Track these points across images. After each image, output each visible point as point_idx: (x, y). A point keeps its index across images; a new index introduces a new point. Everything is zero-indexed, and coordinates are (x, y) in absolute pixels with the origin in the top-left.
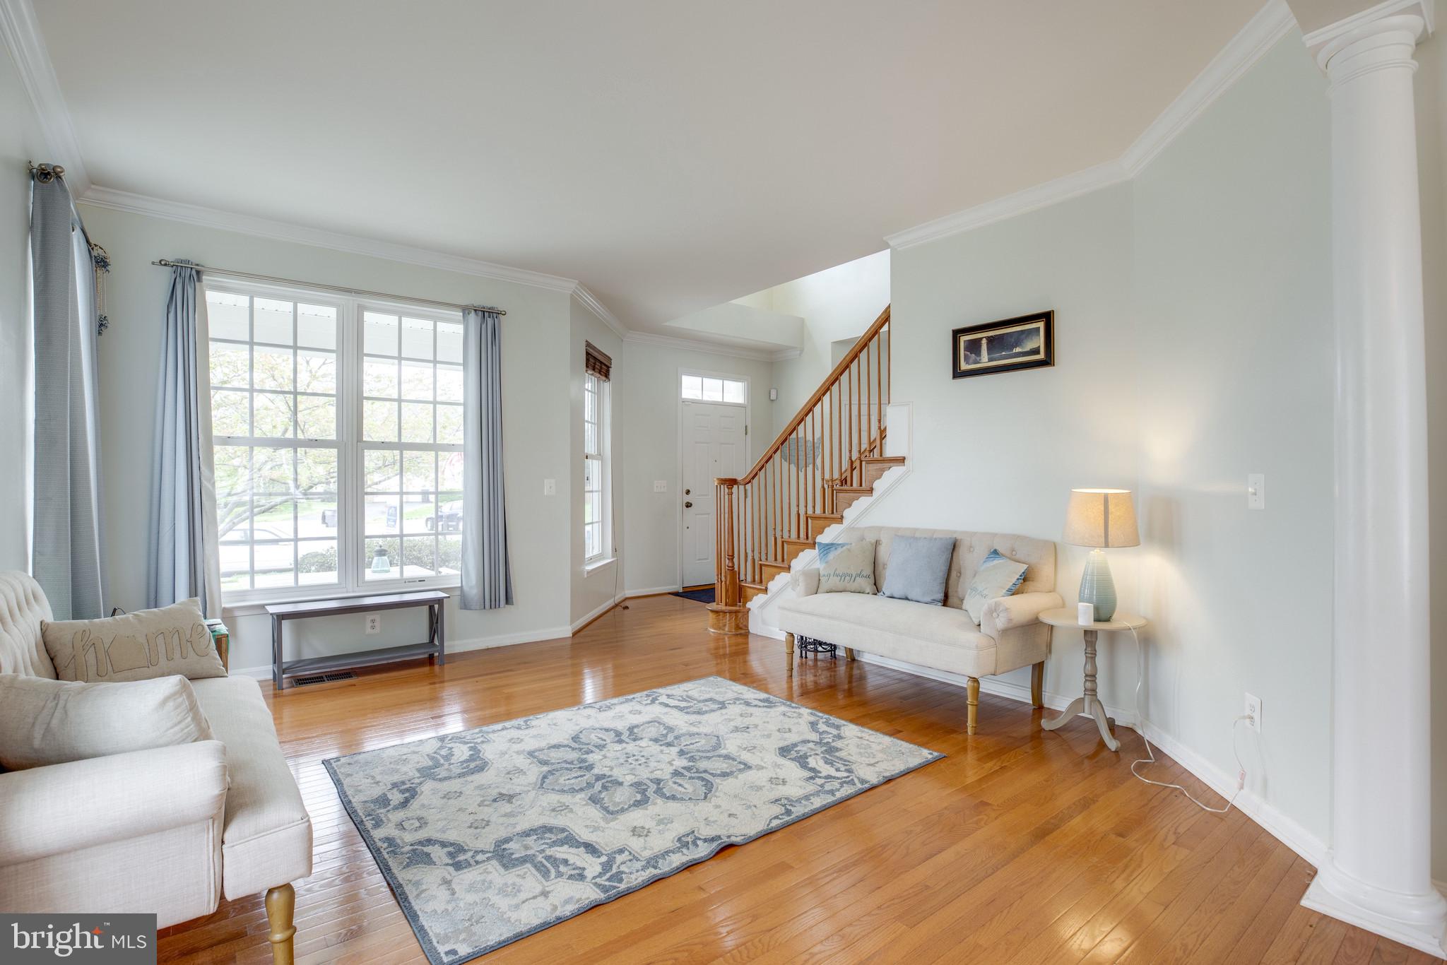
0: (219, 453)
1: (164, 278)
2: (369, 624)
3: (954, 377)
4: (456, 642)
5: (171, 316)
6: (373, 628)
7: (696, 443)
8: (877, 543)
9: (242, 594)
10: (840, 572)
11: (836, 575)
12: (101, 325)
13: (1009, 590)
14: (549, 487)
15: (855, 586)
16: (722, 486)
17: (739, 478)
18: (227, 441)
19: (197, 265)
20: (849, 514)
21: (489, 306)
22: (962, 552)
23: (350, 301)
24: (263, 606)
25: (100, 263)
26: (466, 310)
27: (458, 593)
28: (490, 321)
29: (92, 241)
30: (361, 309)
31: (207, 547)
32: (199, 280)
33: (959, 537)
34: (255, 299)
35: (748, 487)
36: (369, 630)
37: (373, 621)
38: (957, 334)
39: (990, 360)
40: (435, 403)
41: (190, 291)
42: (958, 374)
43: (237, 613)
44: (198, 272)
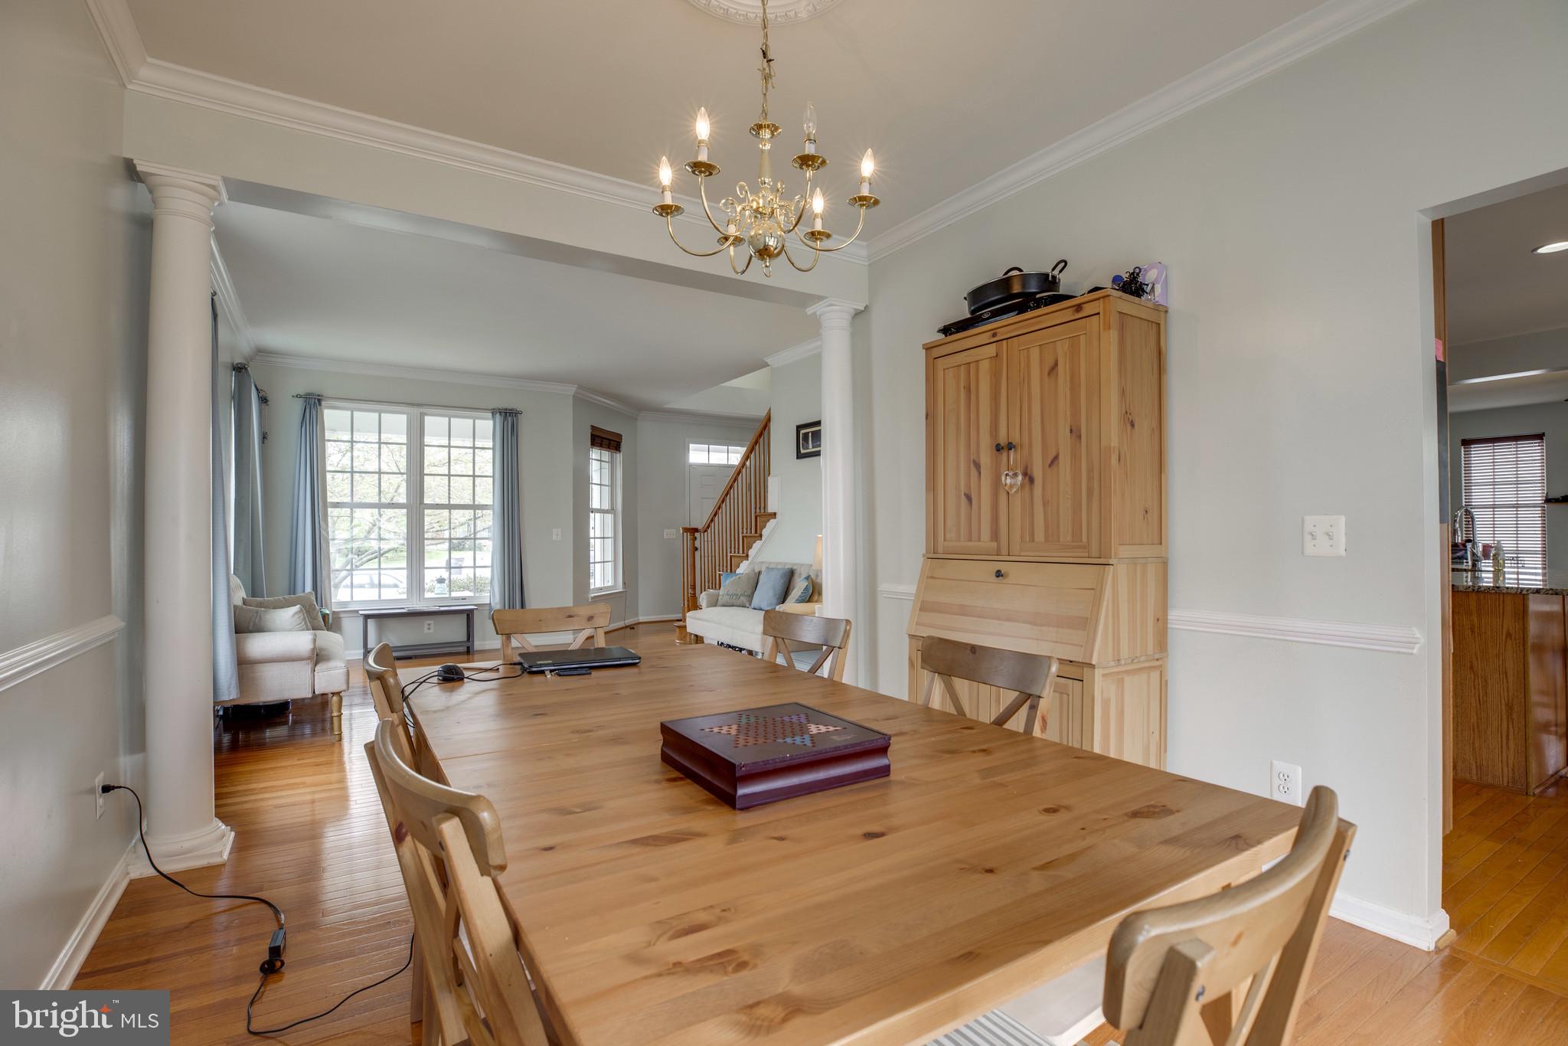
0: (332, 512)
1: (298, 406)
2: (426, 627)
3: (797, 458)
4: (487, 642)
5: (303, 429)
6: (429, 629)
7: (703, 498)
8: (760, 573)
9: (345, 604)
10: (730, 593)
11: (727, 595)
12: (264, 437)
13: (797, 600)
14: (556, 534)
15: (739, 602)
16: (685, 534)
17: (700, 527)
18: (337, 505)
19: (319, 396)
20: (752, 552)
21: (510, 408)
22: (796, 577)
23: (416, 411)
24: (357, 611)
25: (263, 400)
26: (494, 412)
27: (488, 608)
28: (510, 419)
29: (259, 388)
30: (422, 415)
31: (323, 572)
32: (320, 405)
33: (794, 567)
34: (354, 412)
35: (706, 533)
36: (426, 630)
37: (429, 625)
38: (799, 428)
39: (813, 447)
40: (474, 476)
41: (314, 413)
42: (800, 456)
43: (342, 615)
44: (319, 400)
